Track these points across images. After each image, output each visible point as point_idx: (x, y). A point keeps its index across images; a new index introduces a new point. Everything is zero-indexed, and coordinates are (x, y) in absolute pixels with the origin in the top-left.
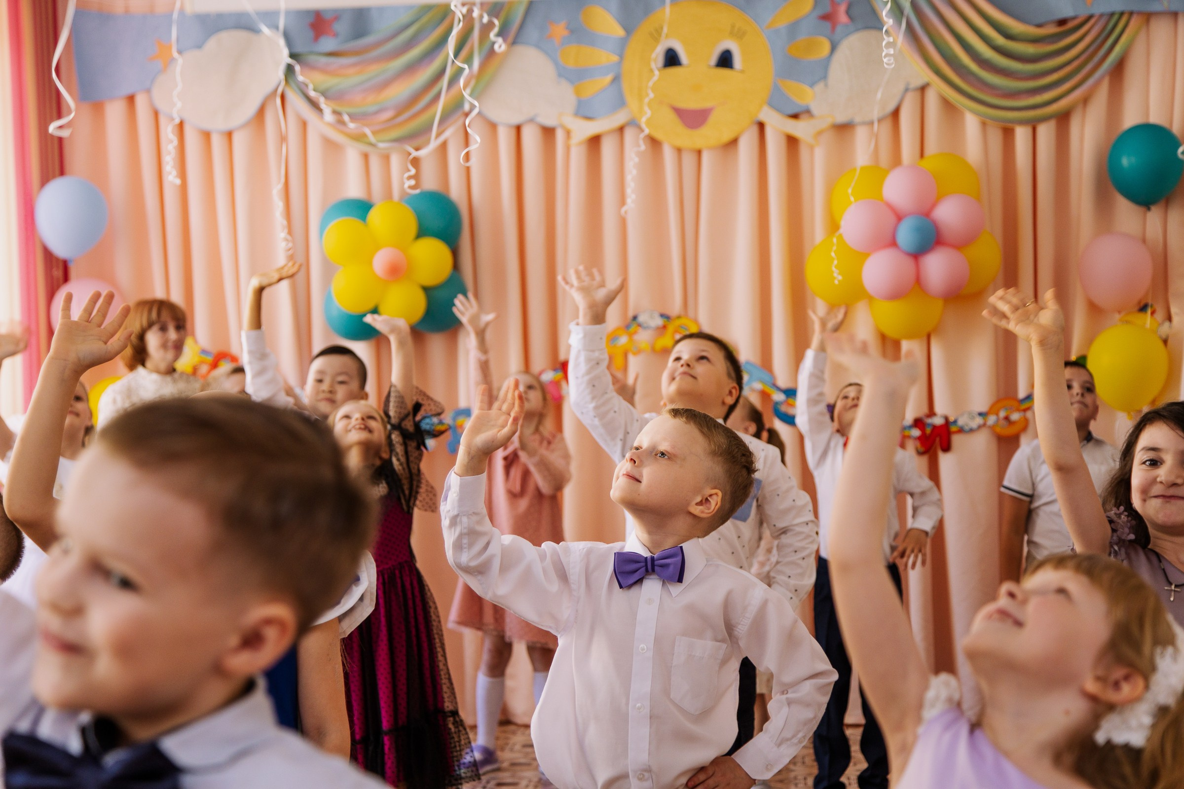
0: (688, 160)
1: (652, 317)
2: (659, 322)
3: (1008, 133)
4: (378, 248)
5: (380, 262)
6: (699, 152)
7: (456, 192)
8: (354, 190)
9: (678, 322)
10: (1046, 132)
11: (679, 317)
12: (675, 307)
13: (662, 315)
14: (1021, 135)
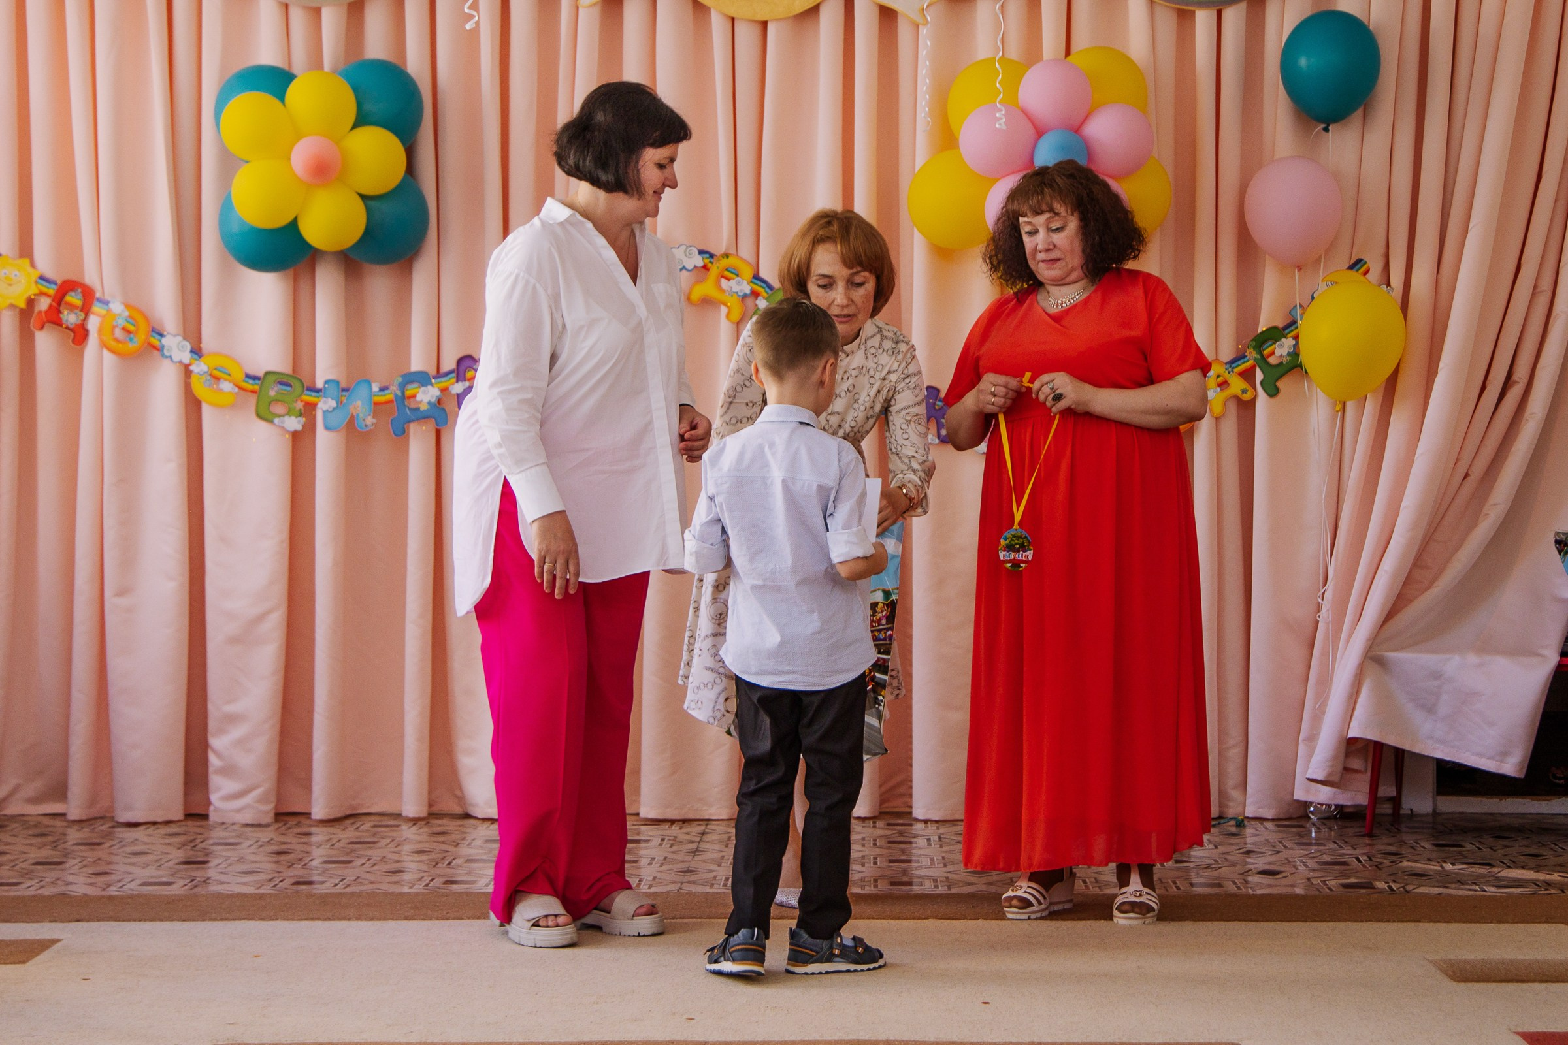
0: (746, 35)
1: (688, 255)
2: (699, 261)
3: (1185, 17)
4: (299, 137)
5: (301, 156)
6: (764, 24)
7: (415, 64)
8: (267, 54)
9: (725, 262)
10: (1233, 17)
11: (726, 255)
12: (720, 242)
13: (701, 252)
14: (1203, 19)
